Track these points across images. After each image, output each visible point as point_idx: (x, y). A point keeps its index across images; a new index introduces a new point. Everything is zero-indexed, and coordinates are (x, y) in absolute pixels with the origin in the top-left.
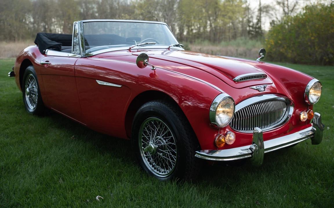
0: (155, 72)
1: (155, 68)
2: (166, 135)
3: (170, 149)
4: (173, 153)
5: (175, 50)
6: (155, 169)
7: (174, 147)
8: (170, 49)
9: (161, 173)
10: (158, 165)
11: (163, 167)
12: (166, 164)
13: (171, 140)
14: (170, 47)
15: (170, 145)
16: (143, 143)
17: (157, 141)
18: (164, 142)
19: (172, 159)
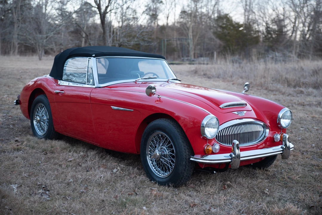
0: (160, 99)
1: (160, 97)
2: (169, 147)
3: (171, 158)
4: (172, 161)
5: (173, 82)
6: (156, 170)
7: (173, 157)
8: (169, 82)
9: (160, 175)
10: (159, 167)
11: (162, 170)
12: (165, 168)
13: (173, 152)
14: (169, 80)
15: (171, 155)
16: (150, 149)
17: (161, 150)
18: (167, 152)
19: (171, 165)
